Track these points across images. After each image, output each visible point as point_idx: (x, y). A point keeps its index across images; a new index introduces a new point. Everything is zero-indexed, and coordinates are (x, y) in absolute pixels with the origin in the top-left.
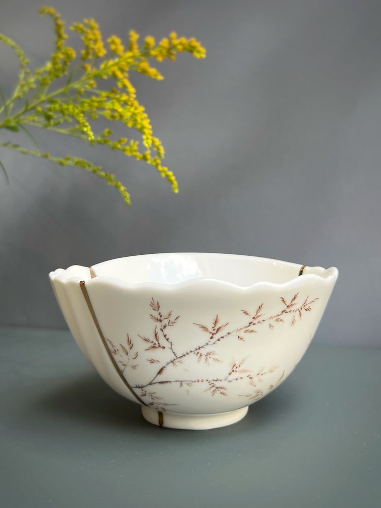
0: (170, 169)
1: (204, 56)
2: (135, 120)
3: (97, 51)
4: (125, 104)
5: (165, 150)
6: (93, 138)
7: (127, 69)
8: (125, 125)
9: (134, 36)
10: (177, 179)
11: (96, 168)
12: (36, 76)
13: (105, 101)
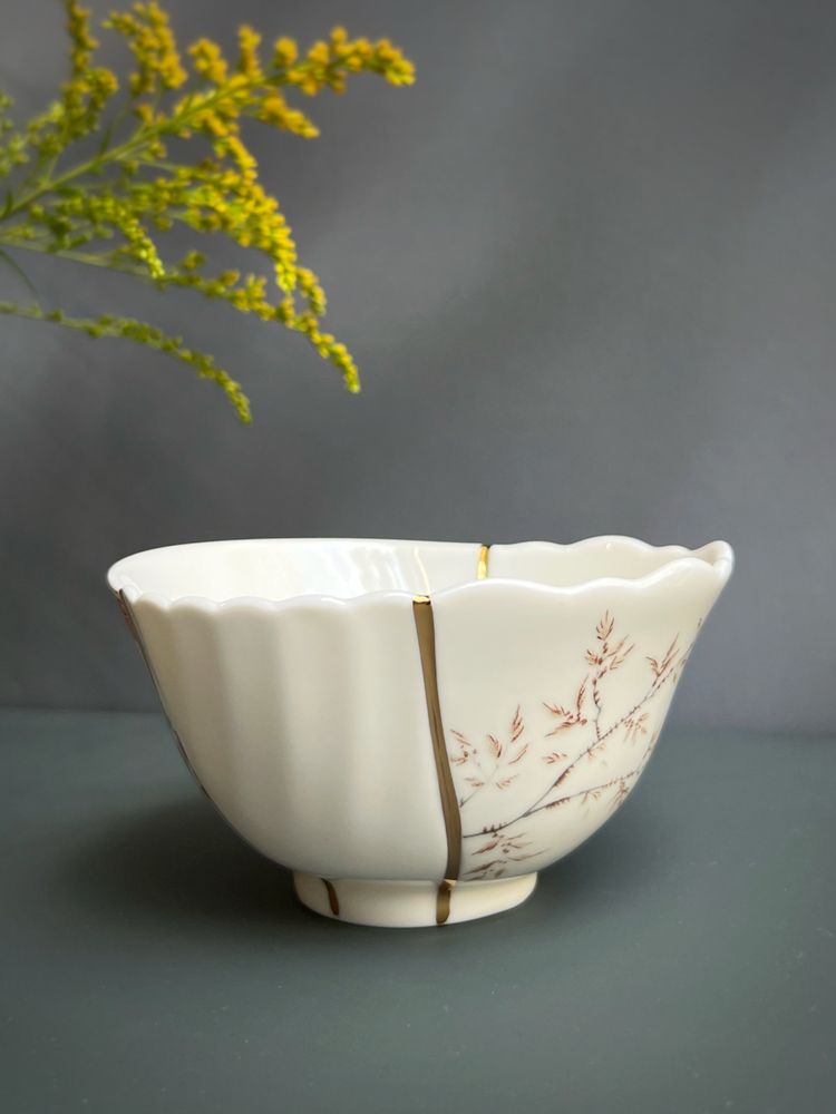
0: (338, 340)
1: (410, 80)
2: (257, 231)
3: (165, 74)
4: (232, 194)
5: (327, 295)
6: (162, 272)
7: (234, 113)
8: (235, 240)
9: (250, 39)
10: (355, 362)
11: (169, 342)
12: (28, 136)
13: (187, 188)
